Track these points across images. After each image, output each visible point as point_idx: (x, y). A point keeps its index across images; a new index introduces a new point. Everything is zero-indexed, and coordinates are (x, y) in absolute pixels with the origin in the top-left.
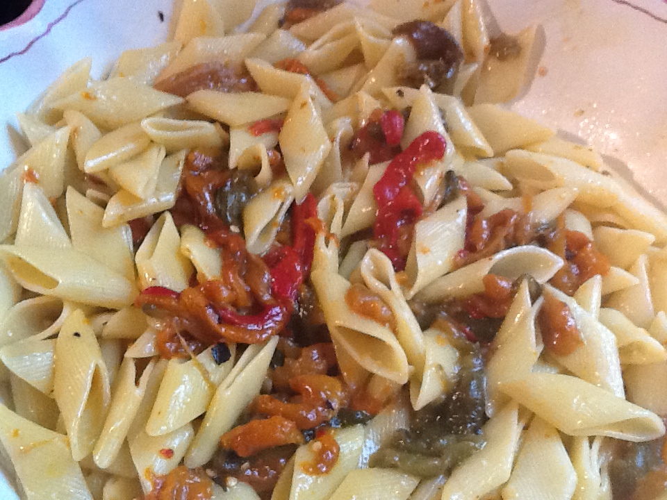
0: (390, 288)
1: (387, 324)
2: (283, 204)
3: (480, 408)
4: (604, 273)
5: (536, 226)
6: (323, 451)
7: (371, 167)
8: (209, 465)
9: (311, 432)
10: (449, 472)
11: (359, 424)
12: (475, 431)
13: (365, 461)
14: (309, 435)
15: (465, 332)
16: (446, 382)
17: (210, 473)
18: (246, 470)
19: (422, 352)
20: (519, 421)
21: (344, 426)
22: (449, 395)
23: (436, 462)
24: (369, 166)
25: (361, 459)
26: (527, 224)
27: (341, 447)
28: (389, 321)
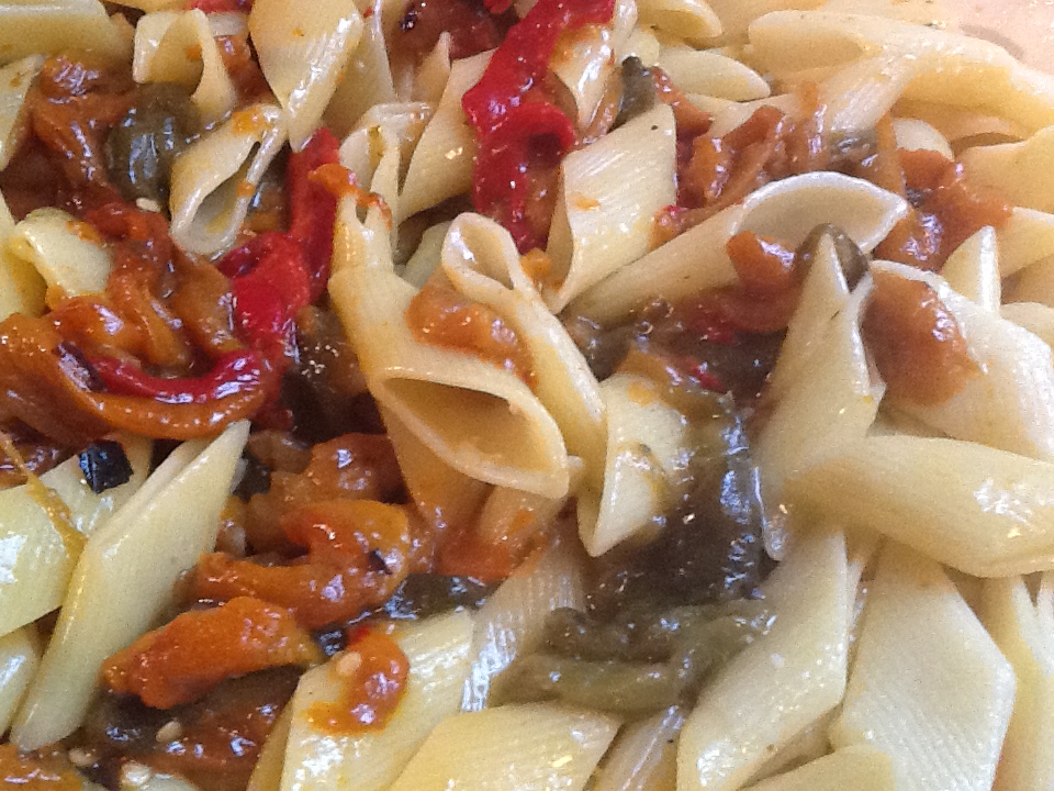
0: (509, 285)
1: (508, 363)
2: (257, 146)
3: (751, 538)
4: (999, 221)
5: (833, 140)
6: (365, 673)
7: (457, 63)
8: (79, 738)
9: (337, 634)
10: (690, 698)
11: (460, 608)
12: (745, 591)
13: (479, 695)
14: (333, 642)
15: (696, 373)
16: (664, 485)
17: (80, 757)
18: (170, 741)
19: (599, 420)
20: (850, 557)
21: (423, 615)
22: (674, 516)
23: (657, 676)
24: (451, 62)
25: (468, 689)
26: (814, 135)
27: (412, 661)
28: (513, 355)
